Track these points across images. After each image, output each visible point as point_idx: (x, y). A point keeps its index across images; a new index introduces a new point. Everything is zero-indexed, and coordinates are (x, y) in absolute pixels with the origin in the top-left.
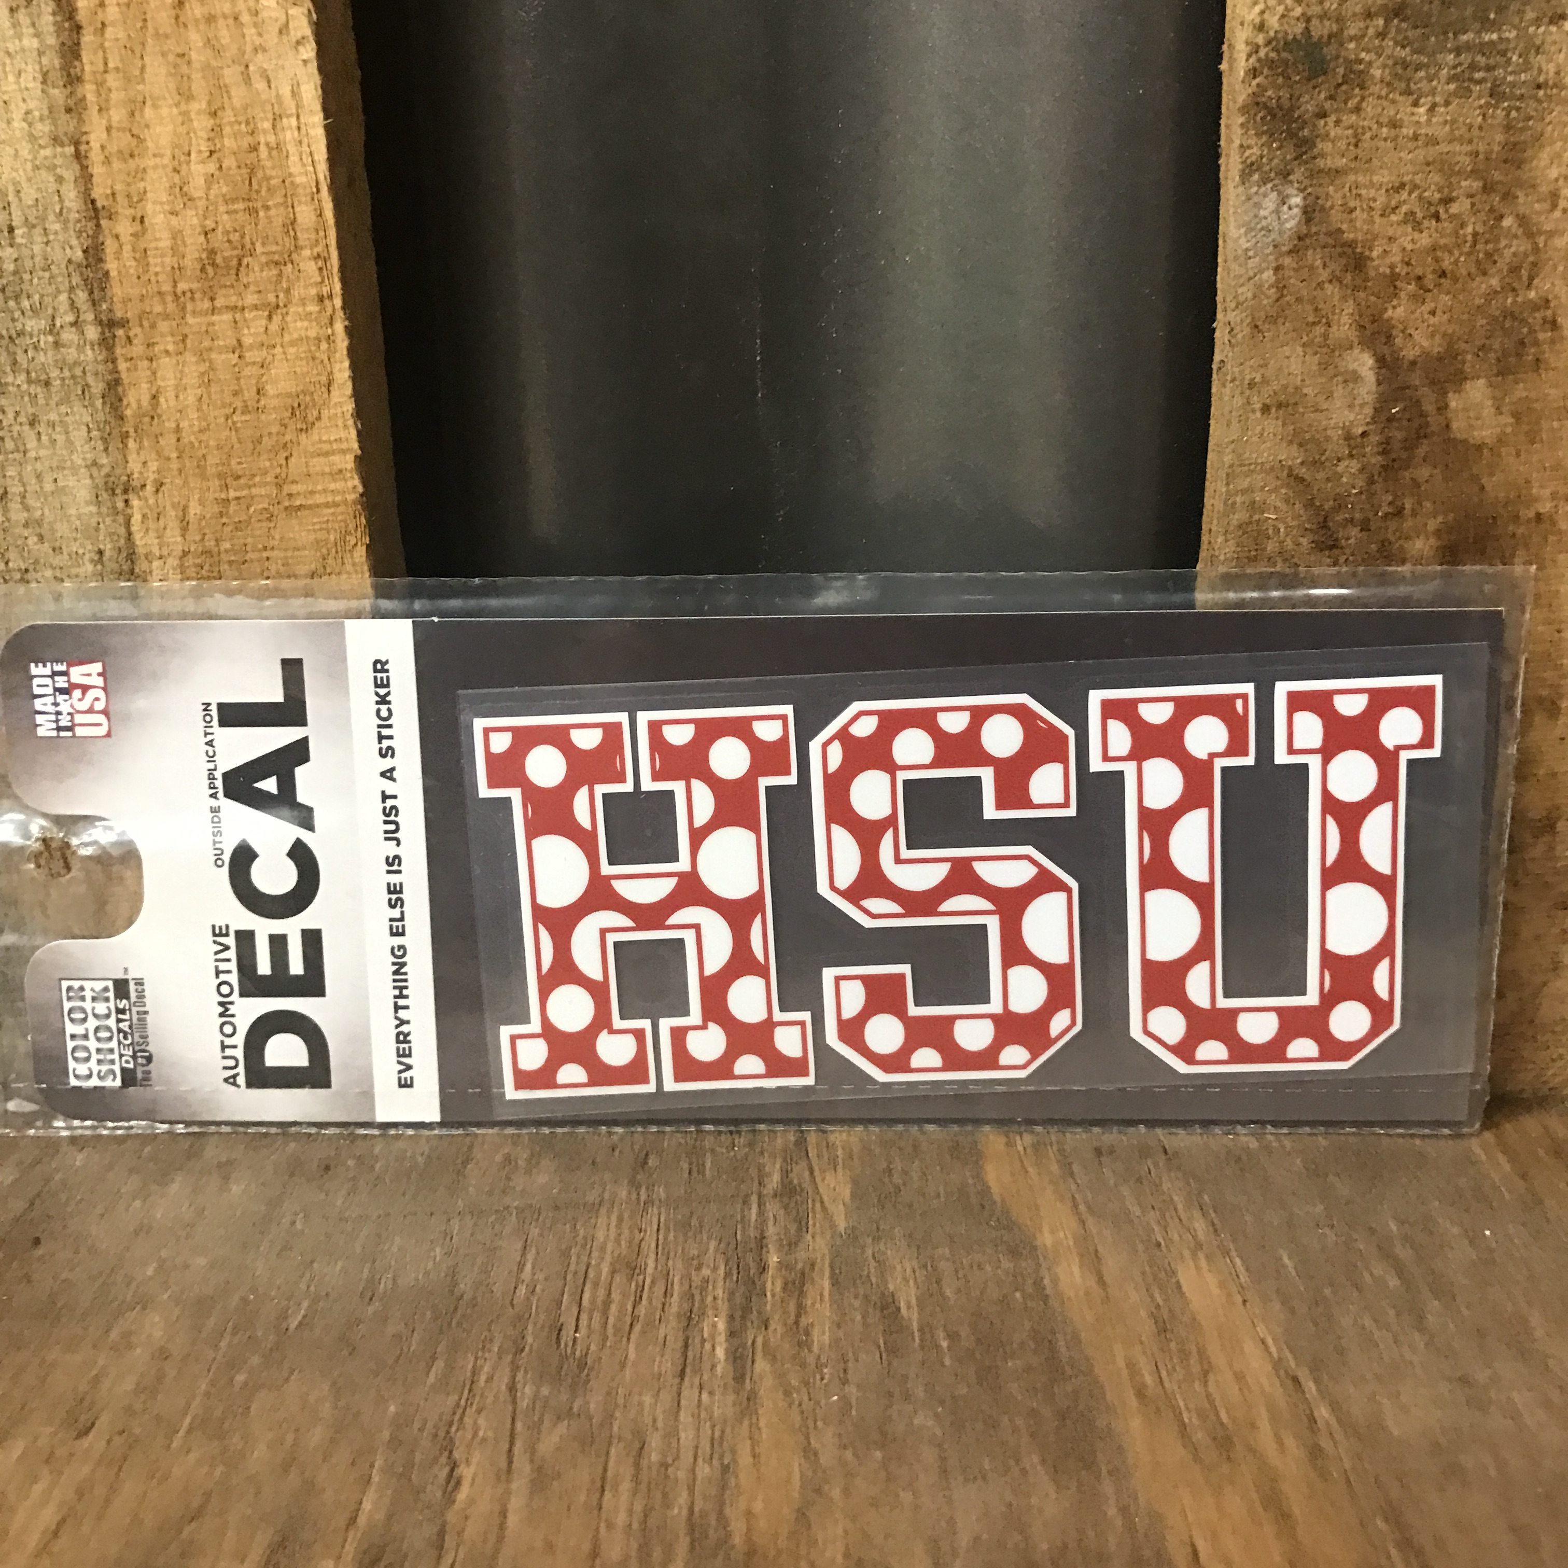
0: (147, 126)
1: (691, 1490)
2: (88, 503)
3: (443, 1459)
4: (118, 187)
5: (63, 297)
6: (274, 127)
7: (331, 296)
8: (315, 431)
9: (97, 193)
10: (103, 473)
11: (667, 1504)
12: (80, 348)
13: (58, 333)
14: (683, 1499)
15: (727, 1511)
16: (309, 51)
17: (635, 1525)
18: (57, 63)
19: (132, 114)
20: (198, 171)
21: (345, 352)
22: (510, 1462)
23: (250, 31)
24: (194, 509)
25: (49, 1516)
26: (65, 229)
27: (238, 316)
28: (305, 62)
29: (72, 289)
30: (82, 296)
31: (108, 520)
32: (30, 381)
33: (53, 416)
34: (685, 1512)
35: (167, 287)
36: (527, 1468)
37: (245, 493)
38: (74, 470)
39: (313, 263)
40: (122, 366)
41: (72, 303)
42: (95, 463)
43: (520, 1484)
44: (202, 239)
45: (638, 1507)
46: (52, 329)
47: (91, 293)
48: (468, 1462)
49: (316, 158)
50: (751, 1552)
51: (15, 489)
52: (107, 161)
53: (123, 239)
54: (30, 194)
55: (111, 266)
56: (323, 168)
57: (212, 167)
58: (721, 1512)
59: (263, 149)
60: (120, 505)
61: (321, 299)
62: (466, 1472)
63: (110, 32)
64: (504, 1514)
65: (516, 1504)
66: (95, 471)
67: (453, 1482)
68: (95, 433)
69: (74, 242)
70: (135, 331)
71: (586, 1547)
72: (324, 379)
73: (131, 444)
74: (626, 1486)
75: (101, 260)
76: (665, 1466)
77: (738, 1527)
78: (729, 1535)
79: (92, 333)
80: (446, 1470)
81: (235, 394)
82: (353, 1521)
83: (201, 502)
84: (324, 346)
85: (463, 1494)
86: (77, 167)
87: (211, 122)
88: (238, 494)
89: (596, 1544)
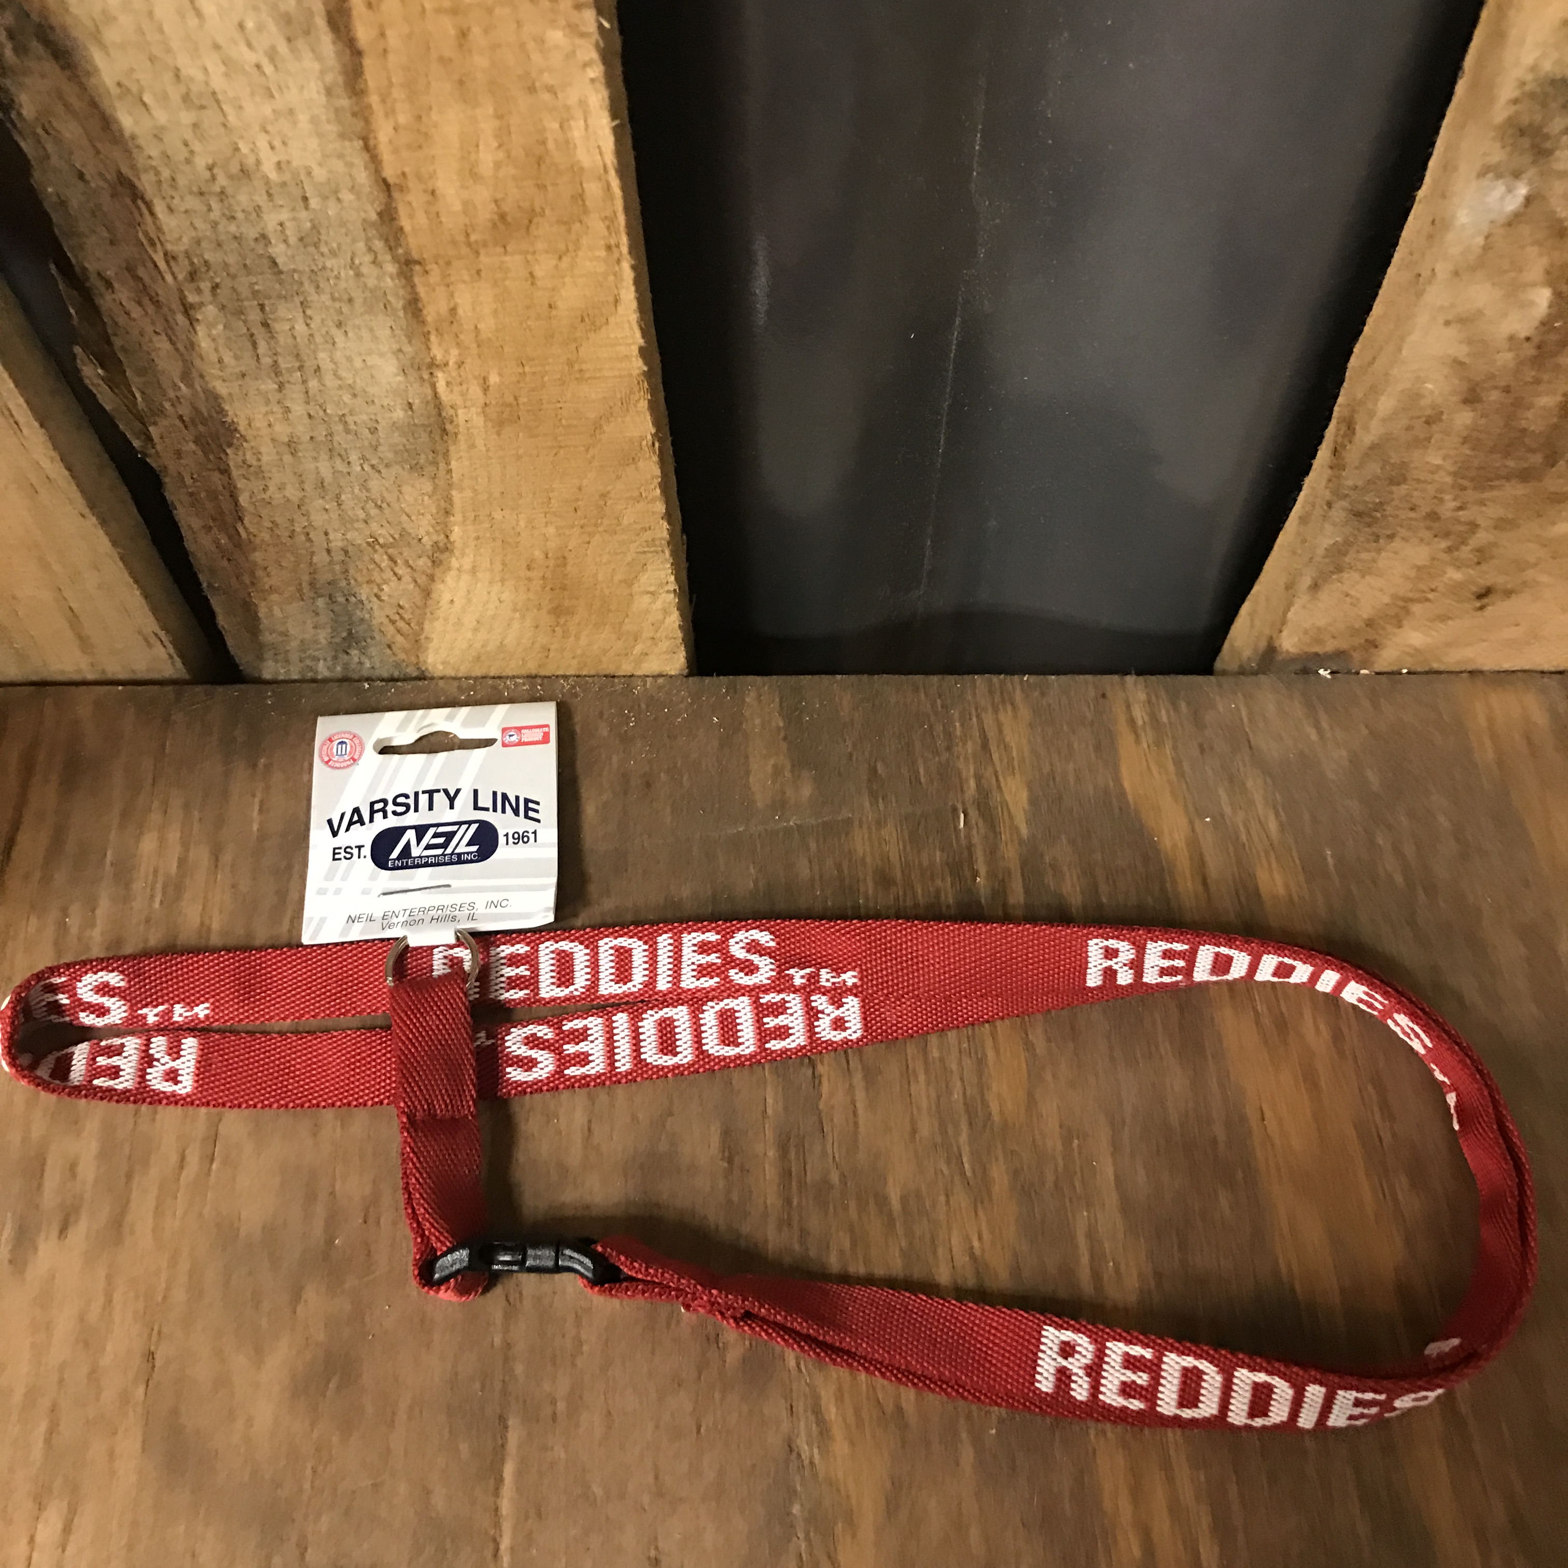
0: (435, 126)
1: (962, 1079)
2: (396, 375)
4: (407, 170)
5: (361, 245)
6: (561, 127)
7: (618, 246)
8: (603, 330)
9: (389, 173)
10: (408, 356)
11: (950, 1092)
12: (379, 278)
13: (358, 268)
14: (958, 1086)
15: (986, 1097)
16: (597, 71)
17: (934, 1108)
18: (340, 80)
19: (419, 118)
20: (487, 157)
21: (631, 282)
23: (536, 57)
24: (494, 379)
26: (359, 198)
27: (529, 257)
28: (592, 80)
29: (368, 240)
30: (378, 245)
31: (416, 385)
32: (333, 299)
33: (357, 322)
34: (961, 1097)
35: (461, 238)
37: (539, 369)
38: (382, 355)
39: (601, 223)
40: (421, 290)
41: (370, 249)
42: (400, 350)
43: (858, 1078)
44: (493, 206)
45: (933, 1095)
46: (352, 265)
47: (387, 240)
49: (603, 149)
50: (1005, 1124)
51: (327, 365)
52: (396, 151)
53: (414, 204)
54: (320, 174)
55: (405, 222)
56: (610, 158)
57: (501, 155)
58: (982, 1095)
59: (551, 145)
60: (426, 376)
61: (609, 248)
63: (391, 57)
64: (853, 1103)
65: (860, 1095)
66: (401, 356)
68: (398, 332)
69: (369, 208)
70: (431, 266)
71: (908, 1128)
72: (611, 299)
73: (433, 338)
74: (922, 1077)
75: (393, 219)
77: (994, 1108)
78: (990, 1116)
79: (391, 268)
81: (528, 308)
82: (764, 1113)
83: (500, 375)
84: (612, 278)
85: (825, 1088)
86: (366, 156)
87: (497, 123)
88: (533, 370)
89: (913, 1123)
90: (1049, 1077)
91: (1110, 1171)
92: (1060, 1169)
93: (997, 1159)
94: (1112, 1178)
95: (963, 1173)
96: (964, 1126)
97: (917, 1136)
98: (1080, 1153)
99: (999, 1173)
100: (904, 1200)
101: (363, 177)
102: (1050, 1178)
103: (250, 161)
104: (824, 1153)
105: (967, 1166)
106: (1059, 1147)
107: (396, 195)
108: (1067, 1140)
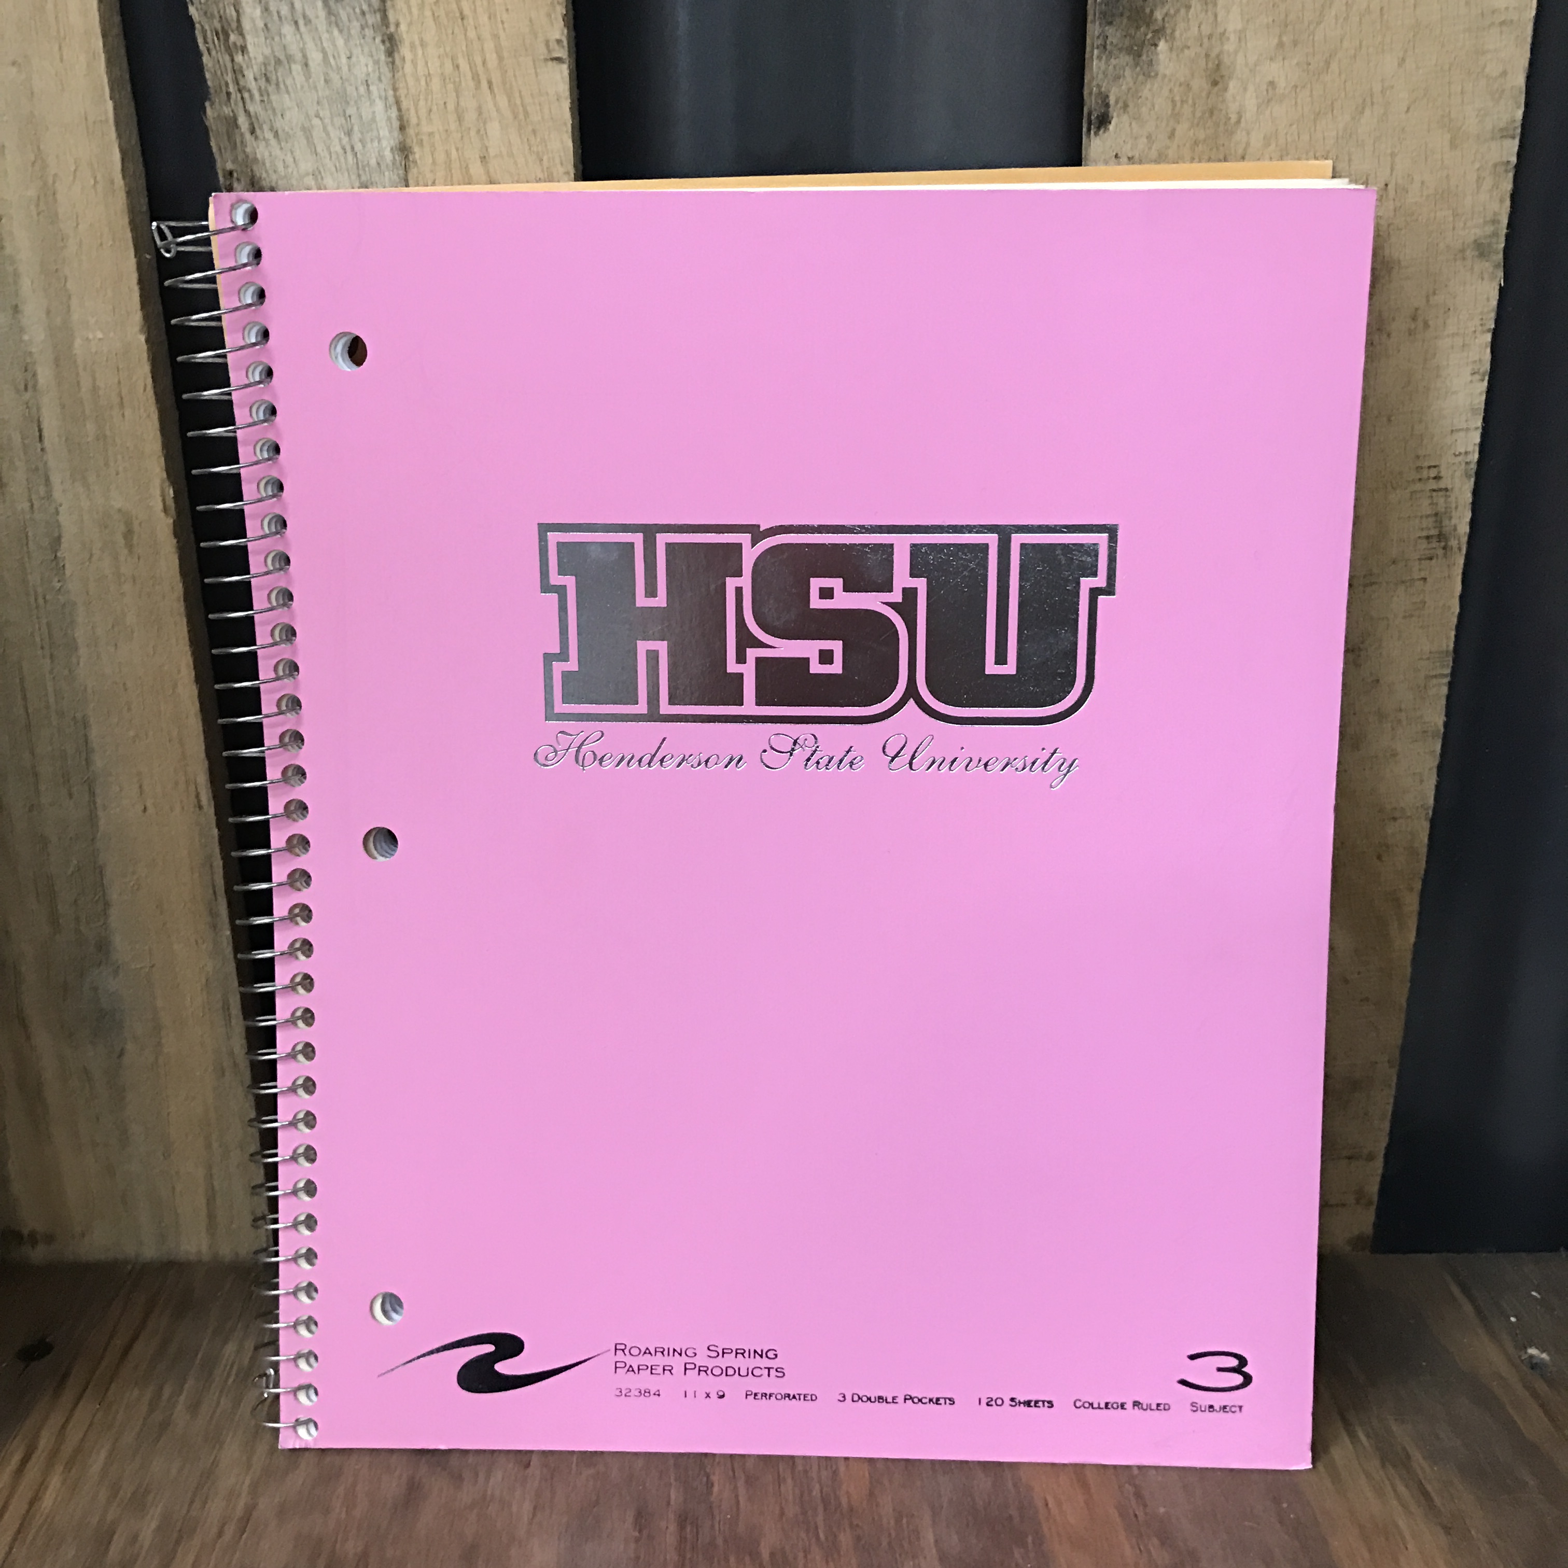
1: (820, 1482)
3: (702, 1472)
11: (810, 1491)
14: (817, 1486)
15: (838, 1493)
17: (798, 1500)
22: (734, 1473)
25: (527, 1506)
34: (819, 1491)
36: (743, 1476)
43: (741, 1484)
45: (797, 1492)
48: (714, 1474)
50: (851, 1509)
58: (835, 1492)
62: (715, 1478)
64: (737, 1496)
65: (742, 1491)
67: (710, 1485)
71: (777, 1512)
74: (789, 1481)
76: (806, 1471)
77: (844, 1501)
78: (840, 1504)
80: (705, 1479)
82: (668, 1503)
85: (716, 1489)
89: (782, 1509)
90: (886, 1482)
91: (930, 1537)
92: (893, 1535)
93: (844, 1529)
94: (932, 1541)
95: (818, 1538)
96: (820, 1509)
97: (784, 1519)
98: (908, 1527)
99: (845, 1539)
100: (772, 1555)
102: (885, 1543)
104: (713, 1526)
105: (822, 1536)
106: (892, 1522)
108: (898, 1521)
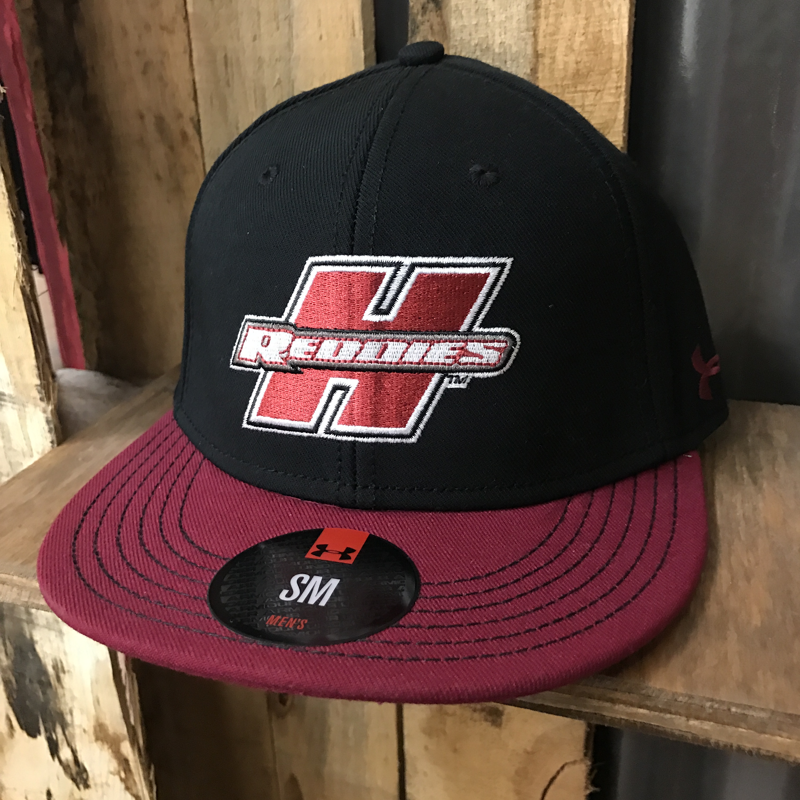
101: (529, 50)
103: (491, 42)
107: (540, 59)
